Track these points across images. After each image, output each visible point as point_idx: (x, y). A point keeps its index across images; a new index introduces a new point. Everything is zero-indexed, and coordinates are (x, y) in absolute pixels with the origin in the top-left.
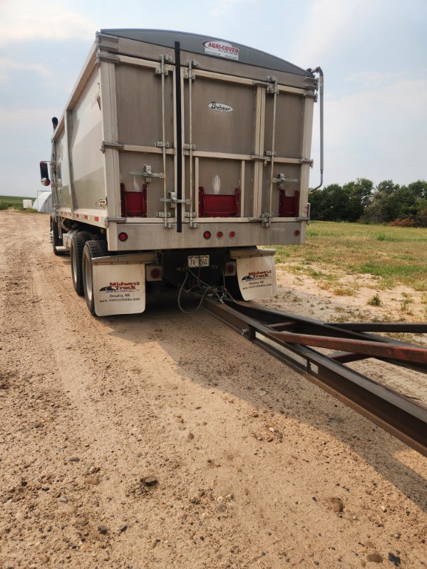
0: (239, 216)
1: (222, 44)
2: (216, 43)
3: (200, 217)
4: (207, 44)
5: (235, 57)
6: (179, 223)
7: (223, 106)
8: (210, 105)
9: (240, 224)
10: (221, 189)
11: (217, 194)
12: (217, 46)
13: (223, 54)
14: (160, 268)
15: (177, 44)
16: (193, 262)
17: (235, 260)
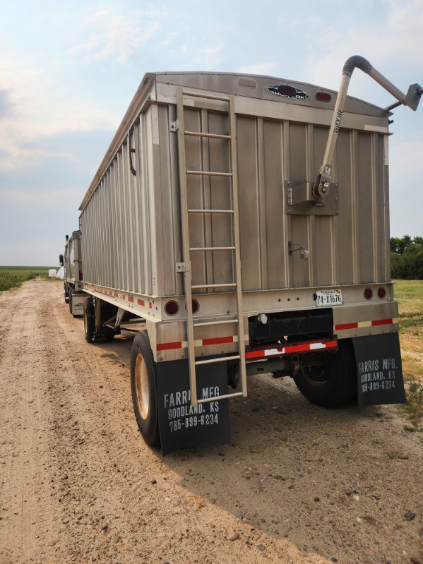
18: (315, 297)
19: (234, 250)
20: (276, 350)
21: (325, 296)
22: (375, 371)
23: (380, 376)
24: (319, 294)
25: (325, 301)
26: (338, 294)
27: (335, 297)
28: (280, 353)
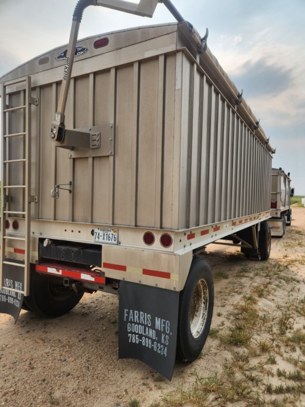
18: (92, 233)
19: (24, 189)
20: (55, 269)
21: (101, 233)
22: (147, 326)
23: (152, 333)
24: (96, 230)
25: (101, 238)
26: (114, 234)
27: (111, 236)
28: (58, 273)
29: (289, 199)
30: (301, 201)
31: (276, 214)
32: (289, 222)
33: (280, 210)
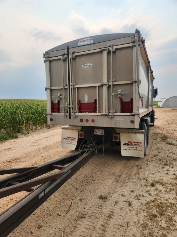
0: (96, 112)
1: (85, 39)
2: (82, 40)
3: (78, 112)
4: (79, 42)
5: (92, 42)
6: (70, 115)
7: (88, 64)
8: (82, 66)
9: (97, 116)
10: (88, 100)
11: (87, 102)
12: (83, 41)
13: (86, 43)
14: (83, 133)
15: (68, 47)
16: (97, 132)
17: (119, 134)
29: (153, 99)
30: (158, 104)
31: (132, 122)
32: (152, 124)
33: (138, 115)
